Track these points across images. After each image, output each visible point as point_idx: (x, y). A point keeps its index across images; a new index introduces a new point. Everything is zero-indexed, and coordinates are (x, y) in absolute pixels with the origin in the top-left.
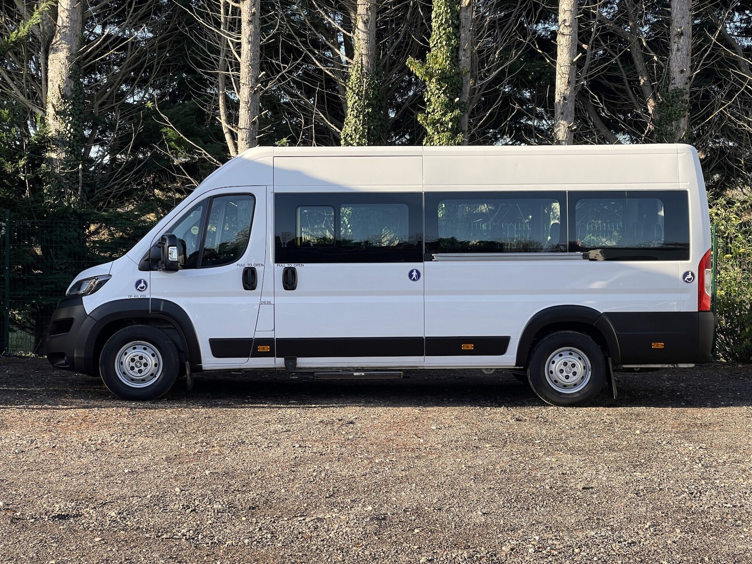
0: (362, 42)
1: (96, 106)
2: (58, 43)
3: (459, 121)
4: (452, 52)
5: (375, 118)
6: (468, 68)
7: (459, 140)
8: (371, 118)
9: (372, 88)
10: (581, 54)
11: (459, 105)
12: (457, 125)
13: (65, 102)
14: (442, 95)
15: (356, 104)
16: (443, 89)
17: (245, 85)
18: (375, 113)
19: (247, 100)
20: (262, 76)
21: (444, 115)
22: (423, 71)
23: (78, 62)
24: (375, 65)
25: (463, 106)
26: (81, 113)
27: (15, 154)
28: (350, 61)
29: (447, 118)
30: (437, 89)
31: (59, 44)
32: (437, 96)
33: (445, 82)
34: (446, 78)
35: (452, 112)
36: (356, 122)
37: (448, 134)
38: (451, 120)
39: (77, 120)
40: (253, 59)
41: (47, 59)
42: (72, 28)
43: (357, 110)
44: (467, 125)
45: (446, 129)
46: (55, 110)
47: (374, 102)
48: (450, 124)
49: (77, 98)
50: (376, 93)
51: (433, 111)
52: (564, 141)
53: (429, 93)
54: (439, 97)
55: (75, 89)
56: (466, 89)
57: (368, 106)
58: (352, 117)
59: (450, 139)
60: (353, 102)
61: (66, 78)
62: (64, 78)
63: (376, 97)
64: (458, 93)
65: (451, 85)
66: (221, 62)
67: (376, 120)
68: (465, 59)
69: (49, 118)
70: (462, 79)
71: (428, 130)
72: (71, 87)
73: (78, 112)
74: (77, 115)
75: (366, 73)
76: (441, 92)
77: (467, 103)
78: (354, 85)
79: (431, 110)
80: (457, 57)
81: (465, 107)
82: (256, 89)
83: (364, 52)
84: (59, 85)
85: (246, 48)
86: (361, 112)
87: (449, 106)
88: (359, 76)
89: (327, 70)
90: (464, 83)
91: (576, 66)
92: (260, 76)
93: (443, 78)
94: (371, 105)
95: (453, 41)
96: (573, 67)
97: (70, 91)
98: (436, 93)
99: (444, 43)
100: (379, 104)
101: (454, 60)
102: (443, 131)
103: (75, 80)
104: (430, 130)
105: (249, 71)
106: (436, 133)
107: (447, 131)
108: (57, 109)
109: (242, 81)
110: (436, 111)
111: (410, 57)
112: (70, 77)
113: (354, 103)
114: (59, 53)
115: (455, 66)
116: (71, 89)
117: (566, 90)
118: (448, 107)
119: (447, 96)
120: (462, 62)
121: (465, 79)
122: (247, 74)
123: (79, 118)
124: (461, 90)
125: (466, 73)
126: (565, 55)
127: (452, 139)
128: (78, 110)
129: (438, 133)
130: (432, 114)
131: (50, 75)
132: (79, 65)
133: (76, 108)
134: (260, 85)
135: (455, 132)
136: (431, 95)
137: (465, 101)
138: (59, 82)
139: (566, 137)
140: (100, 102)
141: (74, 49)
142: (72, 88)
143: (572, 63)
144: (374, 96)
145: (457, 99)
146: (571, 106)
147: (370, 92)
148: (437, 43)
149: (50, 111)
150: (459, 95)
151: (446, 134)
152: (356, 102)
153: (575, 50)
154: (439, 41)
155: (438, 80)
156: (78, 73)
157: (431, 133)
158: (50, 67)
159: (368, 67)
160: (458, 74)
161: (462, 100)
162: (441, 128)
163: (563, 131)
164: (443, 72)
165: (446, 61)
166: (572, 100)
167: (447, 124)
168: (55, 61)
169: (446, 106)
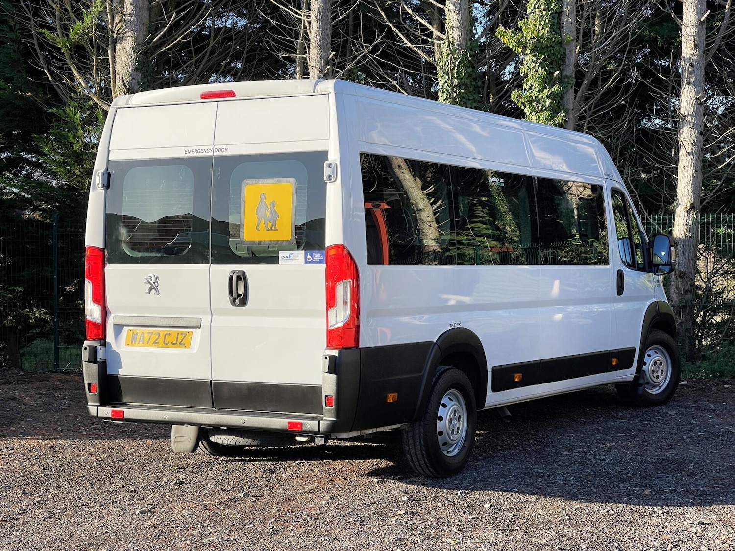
0: (453, 13)
2: (124, 32)
3: (561, 98)
4: (553, 18)
5: (469, 100)
6: (573, 36)
7: (559, 121)
8: (464, 100)
10: (709, 11)
11: (560, 79)
12: (558, 103)
14: (540, 68)
15: (446, 84)
16: (539, 61)
17: (314, 68)
20: (332, 57)
21: (540, 91)
22: (515, 41)
23: (145, 53)
25: (566, 80)
28: (442, 36)
29: (544, 96)
30: (533, 62)
31: (125, 34)
32: (534, 70)
33: (541, 53)
34: (542, 48)
35: (551, 87)
37: (546, 114)
38: (548, 97)
40: (323, 37)
41: (114, 50)
42: (137, 16)
45: (544, 108)
47: (466, 81)
48: (548, 102)
50: (470, 70)
51: (531, 87)
52: (691, 115)
53: (525, 66)
54: (536, 71)
55: (143, 82)
56: (569, 60)
57: (459, 86)
59: (549, 120)
60: (443, 82)
61: (132, 70)
63: (470, 76)
64: (560, 65)
65: (549, 56)
67: (470, 102)
68: (568, 26)
70: (565, 49)
71: (525, 111)
72: (138, 80)
75: (458, 49)
76: (537, 65)
77: (571, 77)
79: (528, 86)
80: (559, 23)
81: (568, 81)
82: (325, 72)
83: (455, 24)
84: (122, 78)
85: (315, 25)
87: (548, 81)
89: (416, 47)
90: (567, 53)
91: (705, 26)
92: (330, 57)
93: (539, 47)
94: (464, 85)
95: (553, 5)
96: (701, 27)
97: (137, 84)
98: (531, 66)
99: (543, 7)
100: (474, 83)
101: (555, 28)
102: (542, 111)
103: (142, 72)
104: (527, 110)
105: (318, 52)
106: (534, 113)
107: (545, 110)
109: (311, 64)
110: (533, 87)
111: (501, 27)
112: (136, 69)
113: (444, 83)
114: (125, 43)
115: (556, 34)
116: (138, 82)
117: (692, 55)
118: (546, 83)
119: (546, 70)
120: (565, 28)
121: (569, 49)
122: (316, 55)
124: (563, 61)
125: (570, 41)
126: (691, 14)
127: (551, 120)
129: (536, 113)
130: (530, 91)
131: (118, 67)
134: (329, 67)
135: (554, 111)
136: (527, 69)
137: (569, 74)
139: (694, 111)
141: (141, 38)
142: (140, 80)
143: (700, 23)
144: (467, 74)
145: (557, 72)
146: (701, 74)
147: (462, 70)
148: (534, 8)
150: (561, 67)
151: (545, 113)
152: (446, 82)
153: (705, 7)
154: (536, 6)
155: (533, 51)
156: (146, 64)
157: (528, 114)
158: (117, 60)
159: (460, 41)
160: (560, 43)
161: (565, 73)
162: (538, 107)
163: (689, 104)
164: (539, 41)
165: (545, 29)
166: (700, 67)
167: (545, 102)
168: (122, 52)
169: (544, 81)
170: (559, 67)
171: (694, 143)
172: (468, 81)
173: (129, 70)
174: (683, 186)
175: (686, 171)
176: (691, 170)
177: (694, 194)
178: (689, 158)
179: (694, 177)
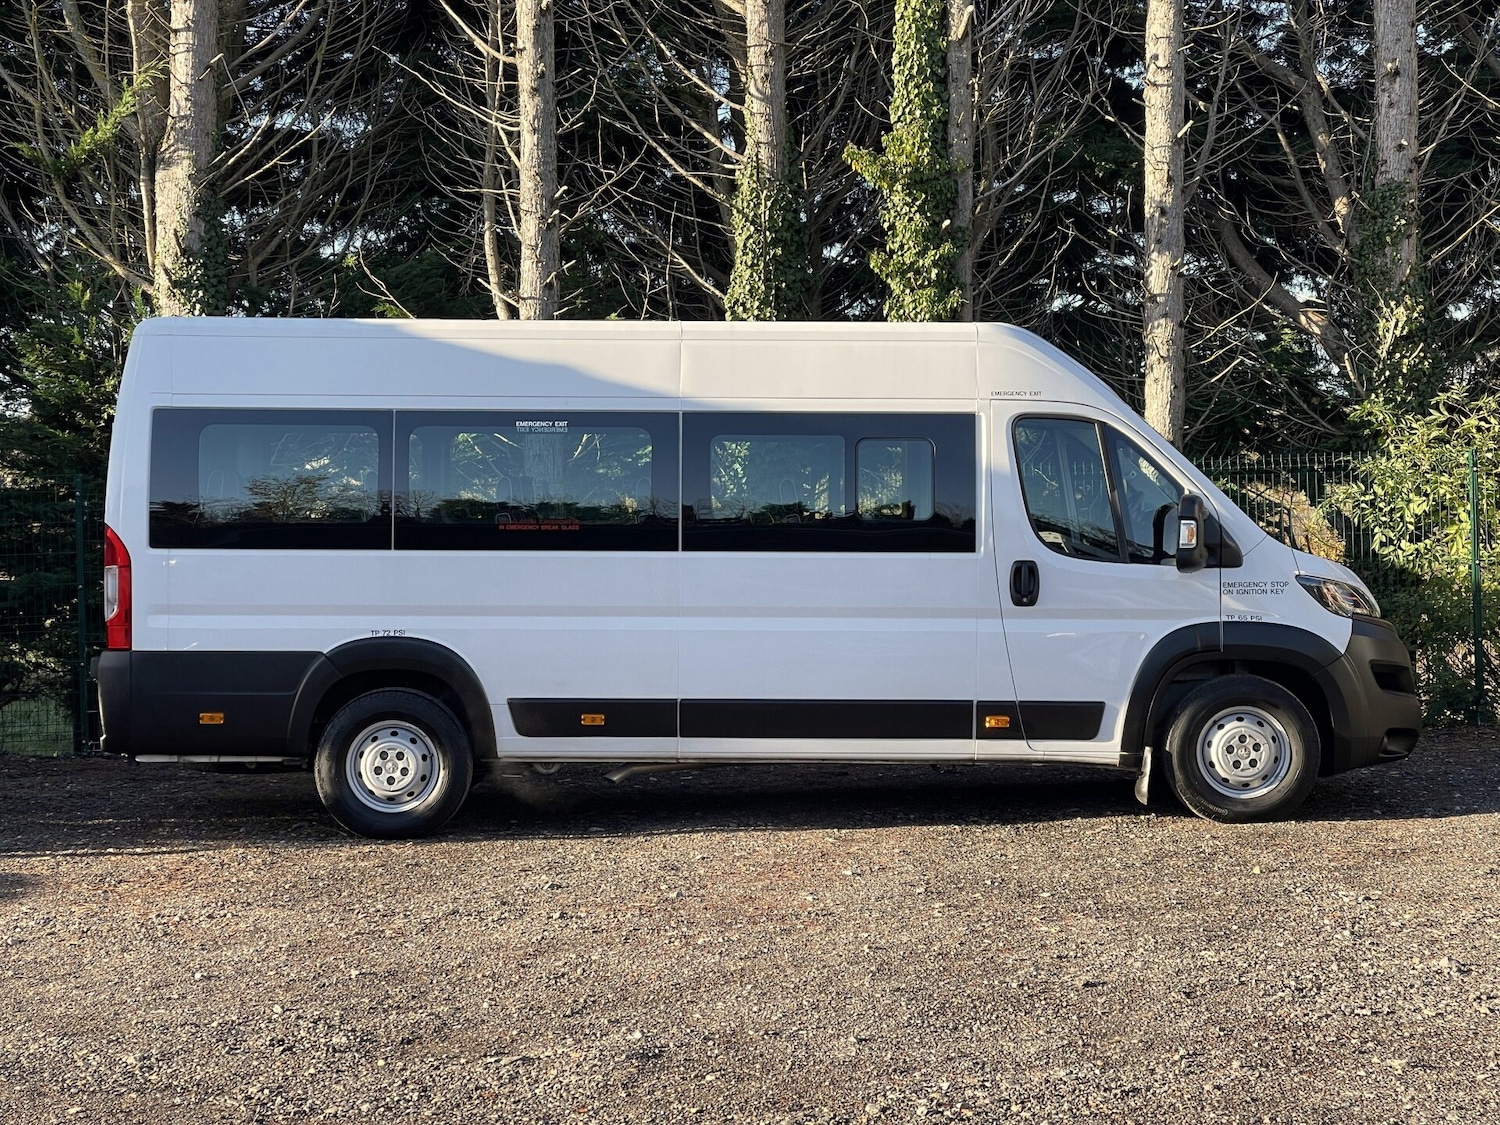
0: (758, 119)
1: (252, 267)
2: (172, 148)
3: (953, 266)
4: (934, 130)
5: (790, 267)
6: (969, 160)
7: (952, 303)
8: (781, 267)
9: (781, 209)
10: (1191, 122)
11: (951, 233)
12: (949, 273)
13: (189, 263)
14: (918, 215)
15: (751, 241)
16: (917, 203)
17: (529, 214)
18: (790, 257)
19: (533, 243)
20: (561, 195)
21: (922, 254)
22: (876, 170)
23: (211, 185)
24: (786, 163)
25: (960, 235)
26: (220, 282)
27: (98, 366)
28: (739, 157)
29: (928, 262)
30: (907, 204)
31: (175, 151)
32: (907, 218)
33: (922, 192)
34: (922, 181)
35: (937, 247)
36: (751, 276)
37: (930, 291)
38: (935, 264)
39: (213, 297)
40: (542, 162)
41: (152, 180)
42: (197, 119)
43: (753, 251)
44: (969, 272)
45: (927, 283)
46: (170, 279)
47: (785, 234)
48: (935, 272)
49: (212, 254)
50: (790, 216)
51: (902, 247)
52: (1164, 295)
53: (892, 212)
54: (911, 219)
55: (208, 236)
56: (964, 201)
57: (775, 243)
58: (744, 267)
59: (934, 302)
60: (744, 237)
61: (190, 216)
62: (186, 217)
63: (791, 225)
64: (949, 209)
65: (934, 196)
66: (486, 172)
67: (793, 271)
68: (961, 143)
69: (159, 295)
70: (956, 182)
71: (893, 286)
72: (199, 234)
73: (214, 281)
74: (214, 286)
75: (769, 179)
76: (913, 210)
77: (967, 229)
78: (745, 204)
79: (897, 245)
80: (944, 139)
81: (963, 236)
82: (550, 220)
83: (763, 138)
84: (176, 231)
85: (528, 141)
86: (761, 255)
87: (931, 237)
88: (755, 186)
89: (694, 176)
90: (959, 189)
91: (1184, 146)
92: (557, 195)
93: (917, 181)
94: (780, 241)
95: (935, 109)
96: (1177, 147)
97: (197, 240)
98: (904, 211)
99: (918, 113)
100: (796, 238)
101: (938, 147)
102: (922, 287)
103: (207, 219)
104: (895, 285)
105: (536, 185)
106: (908, 291)
107: (929, 285)
108: (173, 277)
109: (524, 206)
110: (906, 247)
111: (851, 145)
112: (197, 214)
113: (748, 239)
114: (174, 169)
115: (942, 158)
116: (200, 237)
117: (1164, 194)
118: (928, 240)
119: (927, 218)
120: (955, 148)
121: (962, 183)
122: (532, 191)
123: (217, 292)
124: (954, 203)
125: (963, 171)
126: (1161, 126)
127: (939, 301)
128: (215, 276)
129: (912, 290)
130: (899, 253)
131: (159, 211)
132: (214, 191)
133: (211, 274)
134: (557, 212)
135: (944, 286)
136: (895, 217)
137: (963, 225)
138: (174, 226)
139: (1169, 288)
140: (259, 259)
141: (204, 158)
143: (1176, 141)
144: (786, 224)
145: (947, 222)
146: (1176, 227)
147: (779, 216)
148: (904, 113)
149: (162, 280)
150: (950, 213)
151: (928, 291)
152: (750, 237)
153: (1181, 115)
154: (907, 110)
155: (907, 187)
156: (213, 206)
157: (897, 292)
158: (158, 197)
159: (772, 166)
160: (948, 173)
161: (958, 223)
162: (916, 280)
163: (1162, 276)
164: (917, 170)
165: (923, 149)
166: (1177, 214)
167: (929, 272)
168: (167, 184)
169: (925, 237)
170: (947, 213)
171: (1172, 341)
172: (789, 234)
173: (184, 216)
174: (1155, 413)
175: (1159, 387)
176: (1168, 385)
177: (1173, 425)
178: (1164, 366)
179: (1172, 397)
